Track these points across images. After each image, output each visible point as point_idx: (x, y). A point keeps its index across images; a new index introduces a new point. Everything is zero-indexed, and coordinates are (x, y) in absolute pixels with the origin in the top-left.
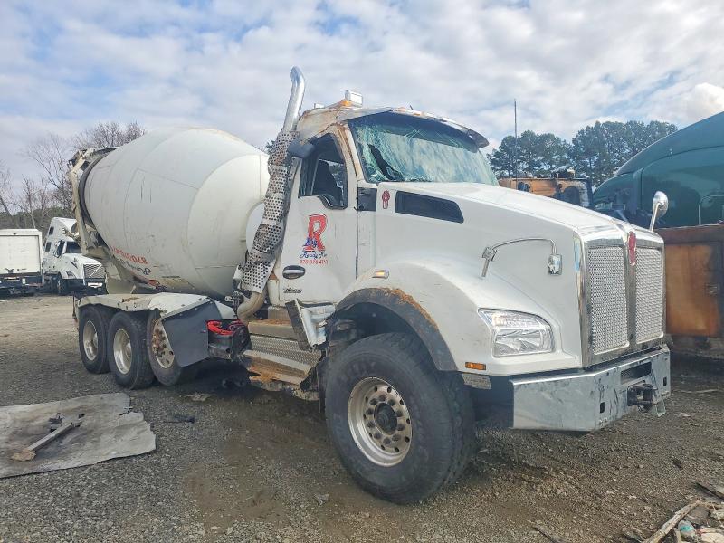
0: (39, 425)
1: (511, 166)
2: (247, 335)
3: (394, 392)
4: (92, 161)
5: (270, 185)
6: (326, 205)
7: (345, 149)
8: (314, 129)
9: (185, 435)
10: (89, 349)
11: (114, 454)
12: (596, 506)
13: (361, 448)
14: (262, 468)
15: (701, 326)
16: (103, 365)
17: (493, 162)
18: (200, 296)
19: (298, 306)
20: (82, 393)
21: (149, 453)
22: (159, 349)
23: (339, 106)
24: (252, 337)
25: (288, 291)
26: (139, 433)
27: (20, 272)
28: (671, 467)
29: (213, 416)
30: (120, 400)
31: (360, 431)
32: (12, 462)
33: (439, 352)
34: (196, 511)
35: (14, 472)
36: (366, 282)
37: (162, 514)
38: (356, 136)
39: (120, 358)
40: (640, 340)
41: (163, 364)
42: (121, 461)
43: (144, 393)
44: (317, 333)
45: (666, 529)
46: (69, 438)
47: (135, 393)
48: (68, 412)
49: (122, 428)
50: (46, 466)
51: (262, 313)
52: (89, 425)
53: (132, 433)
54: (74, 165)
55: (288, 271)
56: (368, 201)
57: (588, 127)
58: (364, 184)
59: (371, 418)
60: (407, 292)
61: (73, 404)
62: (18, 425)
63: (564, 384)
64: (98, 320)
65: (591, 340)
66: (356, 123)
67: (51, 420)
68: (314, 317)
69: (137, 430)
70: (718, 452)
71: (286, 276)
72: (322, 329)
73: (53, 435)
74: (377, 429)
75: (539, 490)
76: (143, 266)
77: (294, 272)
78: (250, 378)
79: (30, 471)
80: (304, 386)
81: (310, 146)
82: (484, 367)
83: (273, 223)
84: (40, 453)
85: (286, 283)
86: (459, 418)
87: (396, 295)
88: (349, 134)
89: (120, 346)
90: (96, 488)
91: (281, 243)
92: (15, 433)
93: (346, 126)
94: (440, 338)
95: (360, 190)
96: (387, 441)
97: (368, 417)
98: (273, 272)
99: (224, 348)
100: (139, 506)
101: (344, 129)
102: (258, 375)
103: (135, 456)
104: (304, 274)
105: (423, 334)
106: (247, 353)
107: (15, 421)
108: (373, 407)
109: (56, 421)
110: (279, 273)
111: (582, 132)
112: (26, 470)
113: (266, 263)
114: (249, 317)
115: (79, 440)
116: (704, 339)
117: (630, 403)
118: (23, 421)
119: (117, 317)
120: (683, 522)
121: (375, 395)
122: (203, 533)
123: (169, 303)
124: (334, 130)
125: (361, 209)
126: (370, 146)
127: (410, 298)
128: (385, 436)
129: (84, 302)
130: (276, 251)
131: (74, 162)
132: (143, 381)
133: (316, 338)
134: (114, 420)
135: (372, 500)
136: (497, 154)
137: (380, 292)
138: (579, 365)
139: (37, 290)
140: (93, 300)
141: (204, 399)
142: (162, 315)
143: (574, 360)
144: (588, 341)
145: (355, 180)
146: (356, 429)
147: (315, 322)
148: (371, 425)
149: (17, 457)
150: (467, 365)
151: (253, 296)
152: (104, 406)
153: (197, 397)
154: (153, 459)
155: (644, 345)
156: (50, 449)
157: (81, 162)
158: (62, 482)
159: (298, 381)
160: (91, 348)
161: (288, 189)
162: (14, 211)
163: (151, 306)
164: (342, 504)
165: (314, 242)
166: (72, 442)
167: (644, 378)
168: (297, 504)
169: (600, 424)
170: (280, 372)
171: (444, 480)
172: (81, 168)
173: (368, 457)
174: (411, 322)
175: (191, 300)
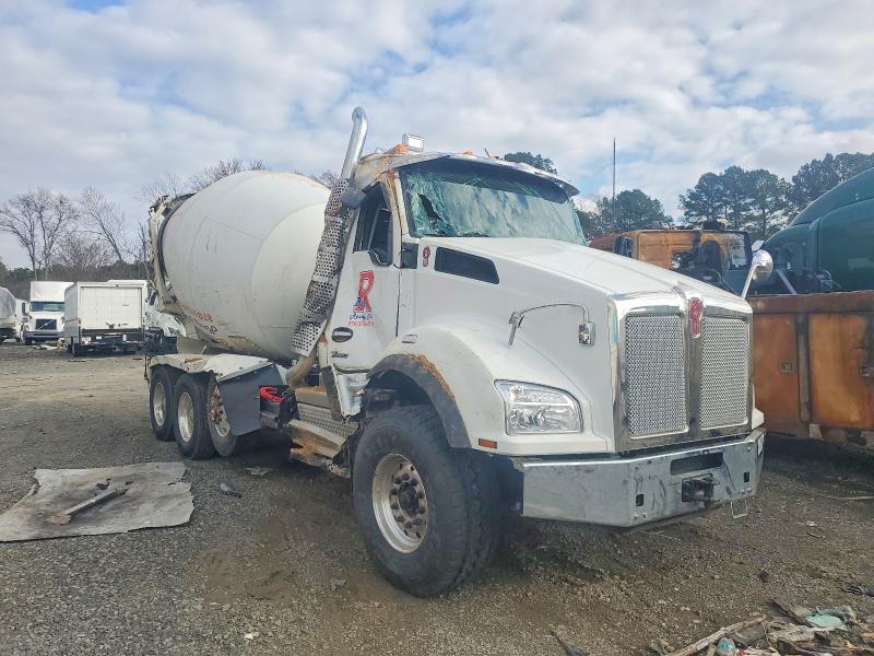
0: (86, 490)
1: (710, 210)
2: (295, 402)
3: (415, 472)
4: (173, 207)
5: (324, 239)
6: (374, 260)
7: (392, 199)
8: (369, 177)
9: (227, 509)
10: (159, 414)
11: (147, 524)
12: (637, 615)
13: (383, 531)
14: (290, 548)
15: (854, 417)
16: (168, 433)
17: (687, 205)
18: (261, 359)
19: (335, 373)
20: (140, 461)
21: (182, 525)
22: (216, 416)
23: (393, 152)
24: (299, 404)
25: (336, 355)
26: (179, 504)
27: (122, 327)
28: (754, 581)
29: (263, 491)
30: (176, 469)
31: (385, 513)
32: (46, 524)
33: (453, 427)
34: (203, 586)
35: (45, 535)
36: (396, 347)
37: (168, 587)
38: (405, 186)
39: (184, 425)
40: (707, 425)
41: (221, 432)
42: (150, 532)
43: (203, 464)
44: (353, 402)
45: (700, 645)
46: (110, 505)
47: (195, 464)
48: (118, 479)
49: (165, 498)
50: (76, 531)
51: (311, 378)
52: (134, 493)
53: (174, 503)
54: (155, 211)
55: (337, 334)
56: (410, 258)
57: (814, 161)
58: (408, 239)
59: (395, 499)
60: (430, 359)
61: (127, 470)
62: (66, 489)
63: (588, 470)
64: (166, 381)
65: (626, 421)
66: (407, 171)
67: (98, 485)
68: (353, 385)
69: (180, 501)
70: (823, 568)
71: (335, 339)
72: (358, 398)
73: (93, 501)
74: (401, 512)
75: (579, 593)
76: (209, 324)
77: (343, 335)
78: (292, 450)
79: (60, 535)
80: (338, 460)
81: (364, 195)
82: (494, 445)
83: (326, 280)
84: (75, 518)
85: (333, 346)
86: (478, 503)
87: (420, 362)
88: (398, 183)
89: (185, 411)
90: (116, 557)
91: (332, 303)
92: (60, 496)
93: (397, 174)
94: (456, 412)
95: (404, 245)
96: (409, 526)
97: (393, 497)
98: (323, 334)
99: (273, 416)
100: (150, 577)
101: (394, 178)
102: (300, 447)
103: (166, 527)
104: (350, 337)
105: (439, 406)
106: (294, 423)
107: (64, 484)
108: (397, 486)
109: (102, 487)
110: (329, 335)
111: (806, 167)
112: (57, 534)
113: (317, 324)
114: (298, 383)
115: (118, 508)
116: (858, 432)
117: (684, 499)
118: (72, 485)
119: (182, 379)
120: (726, 639)
121: (400, 474)
122: (199, 607)
123: (226, 366)
124: (384, 179)
125: (403, 266)
126: (421, 196)
127: (432, 366)
128: (408, 519)
129: (153, 362)
130: (327, 312)
131: (156, 208)
132: (202, 451)
133: (349, 407)
134: (162, 488)
135: (390, 590)
136: (693, 196)
137: (405, 358)
138: (611, 449)
139: (139, 349)
140: (161, 359)
141: (262, 474)
142: (217, 378)
143: (606, 443)
144: (623, 422)
145: (400, 234)
146: (381, 510)
147: (352, 391)
148: (394, 507)
149: (52, 520)
150: (481, 442)
151: (301, 359)
152: (156, 475)
153: (256, 471)
154: (184, 531)
155: (714, 433)
156: (89, 514)
157: (162, 208)
158: (86, 548)
159: (332, 453)
160: (161, 413)
161: (342, 244)
162: (130, 260)
163: (207, 368)
164: (355, 590)
165: (362, 302)
166: (111, 509)
167: (711, 470)
168: (309, 587)
169: (636, 518)
170: (323, 445)
171: (461, 572)
172: (163, 214)
173: (390, 541)
174: (430, 392)
175: (250, 363)
